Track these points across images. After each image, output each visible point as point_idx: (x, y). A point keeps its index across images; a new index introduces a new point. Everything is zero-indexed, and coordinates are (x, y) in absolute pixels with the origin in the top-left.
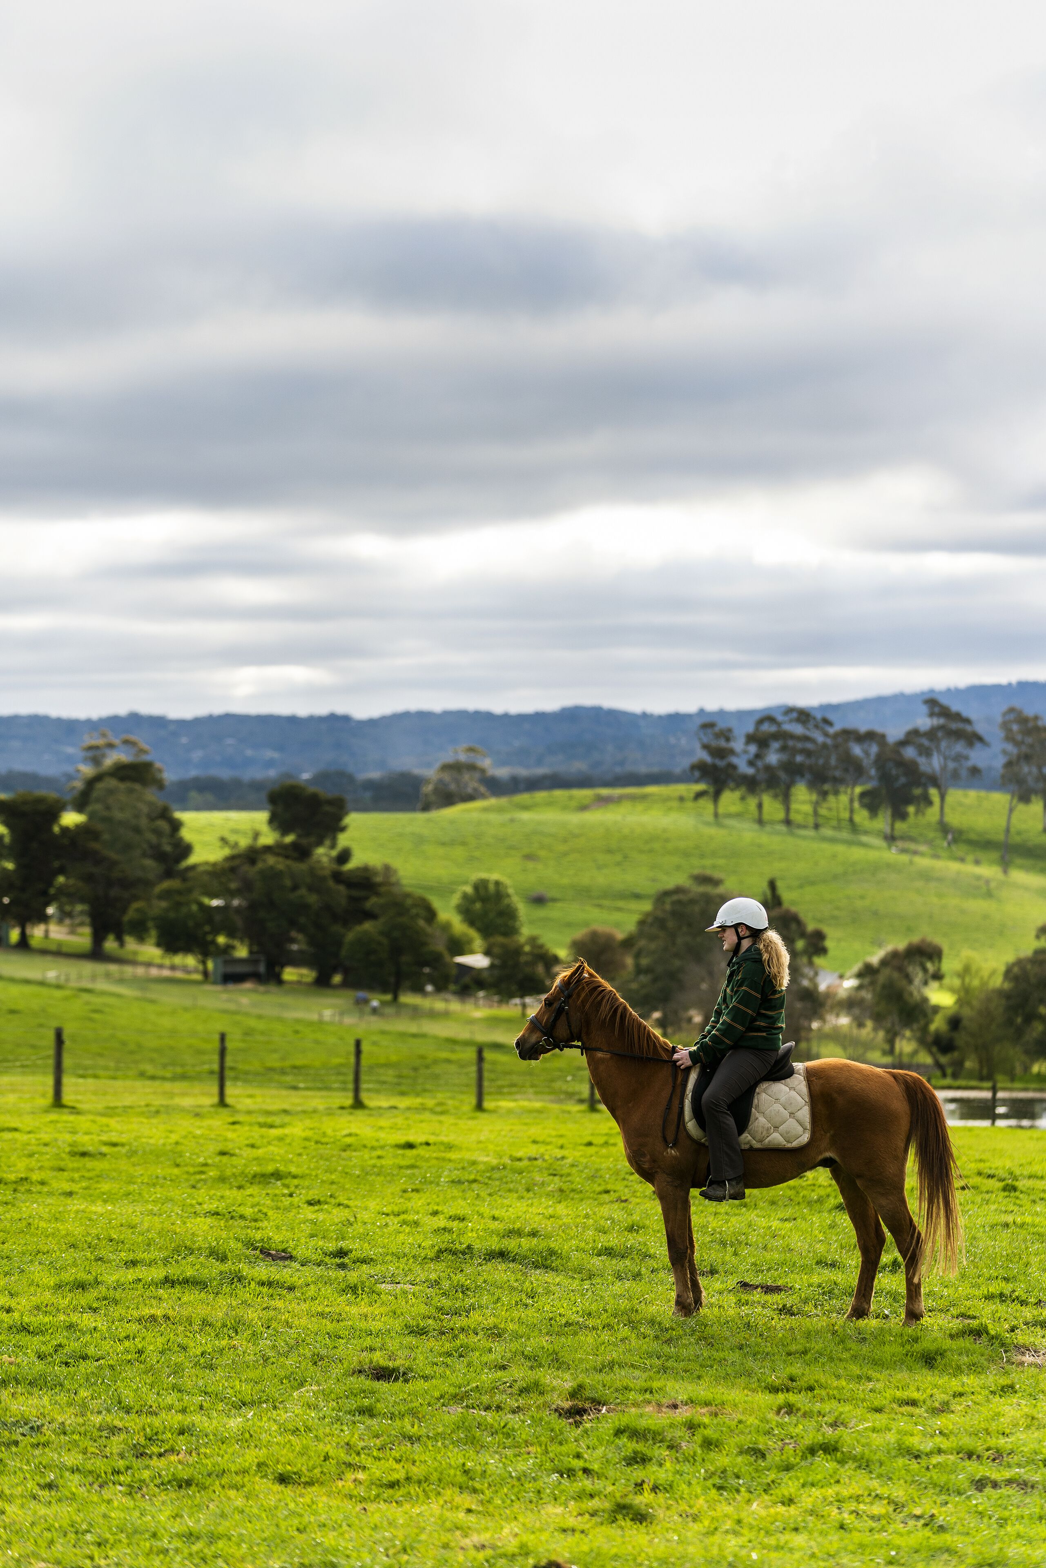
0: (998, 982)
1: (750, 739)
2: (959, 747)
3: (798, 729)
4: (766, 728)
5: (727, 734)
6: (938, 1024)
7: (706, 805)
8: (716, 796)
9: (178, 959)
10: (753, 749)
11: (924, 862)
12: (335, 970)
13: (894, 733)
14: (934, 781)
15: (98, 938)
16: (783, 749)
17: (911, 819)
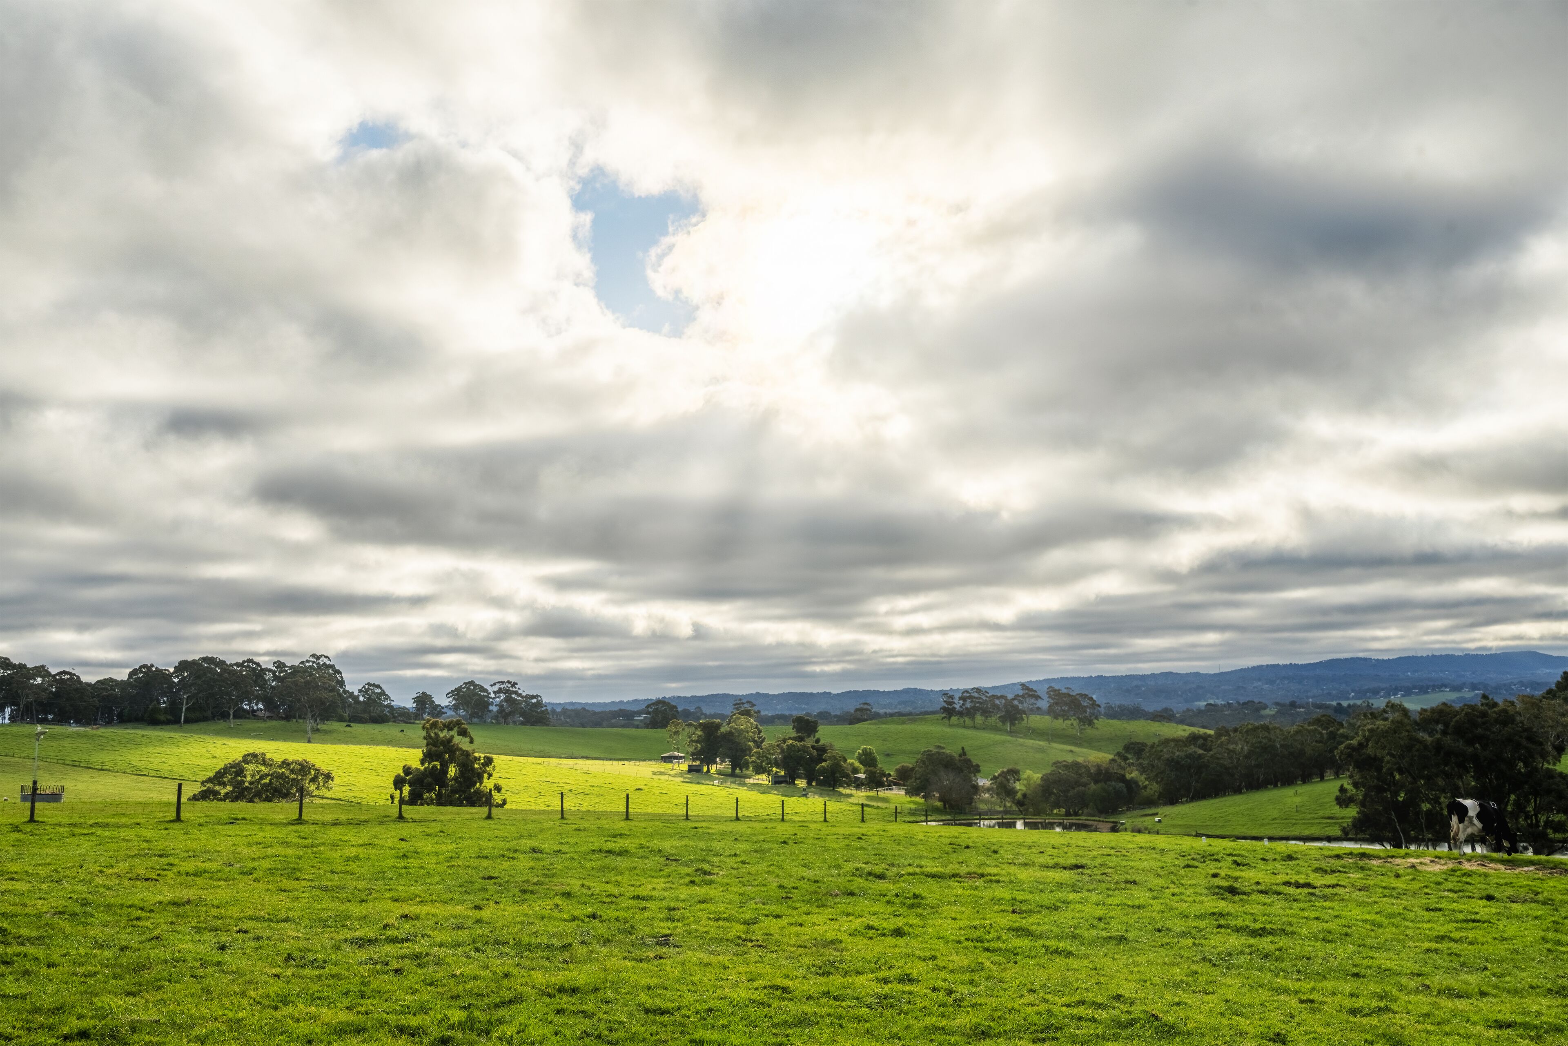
0: (1039, 781)
1: (960, 698)
2: (1033, 700)
3: (976, 695)
4: (965, 694)
5: (952, 697)
6: (1019, 796)
7: (946, 721)
8: (949, 718)
9: (760, 776)
10: (961, 702)
11: (1021, 740)
12: (813, 780)
13: (1010, 697)
14: (1024, 712)
15: (734, 769)
16: (971, 702)
17: (1017, 726)
